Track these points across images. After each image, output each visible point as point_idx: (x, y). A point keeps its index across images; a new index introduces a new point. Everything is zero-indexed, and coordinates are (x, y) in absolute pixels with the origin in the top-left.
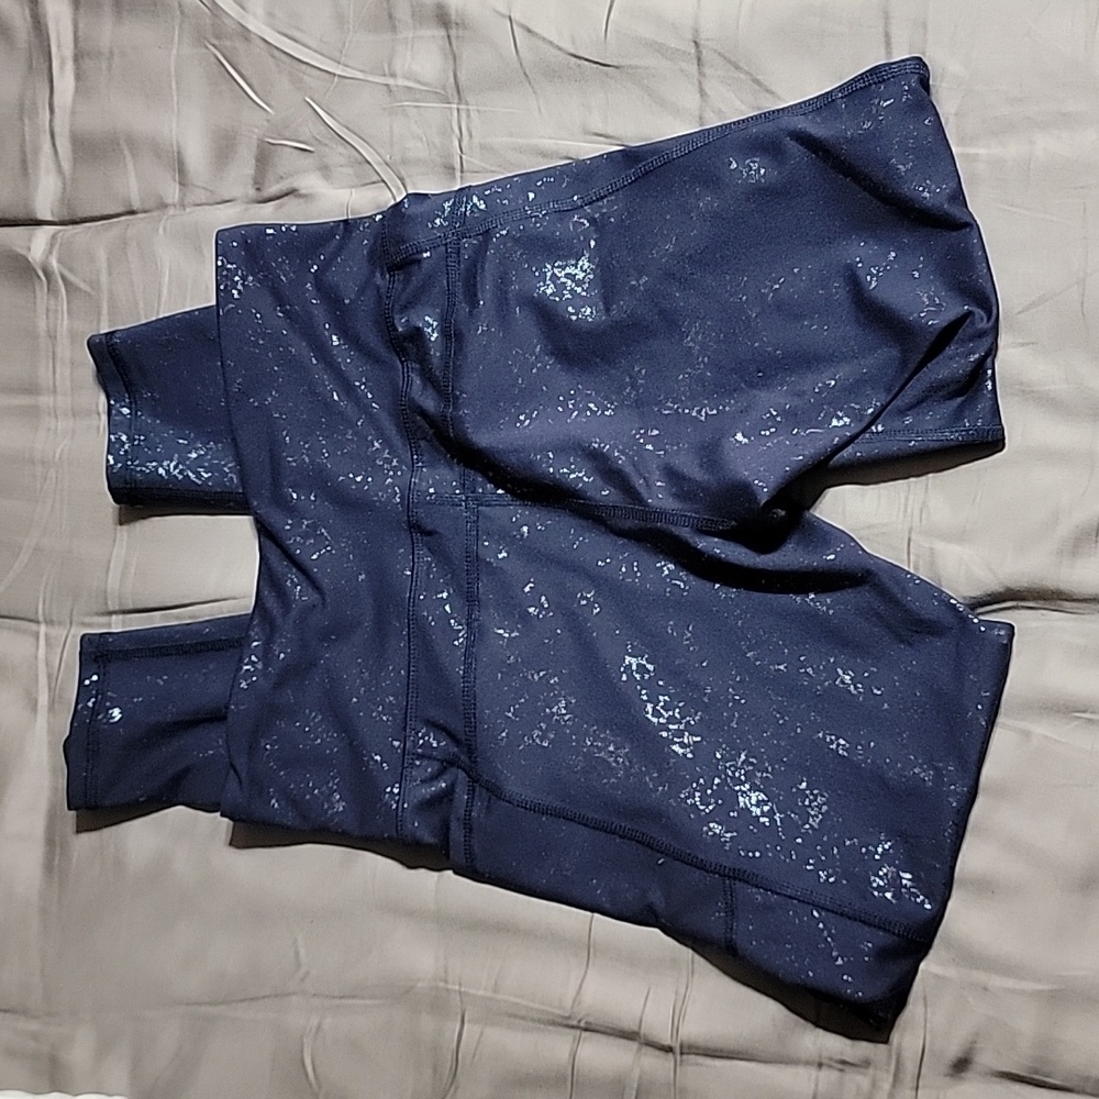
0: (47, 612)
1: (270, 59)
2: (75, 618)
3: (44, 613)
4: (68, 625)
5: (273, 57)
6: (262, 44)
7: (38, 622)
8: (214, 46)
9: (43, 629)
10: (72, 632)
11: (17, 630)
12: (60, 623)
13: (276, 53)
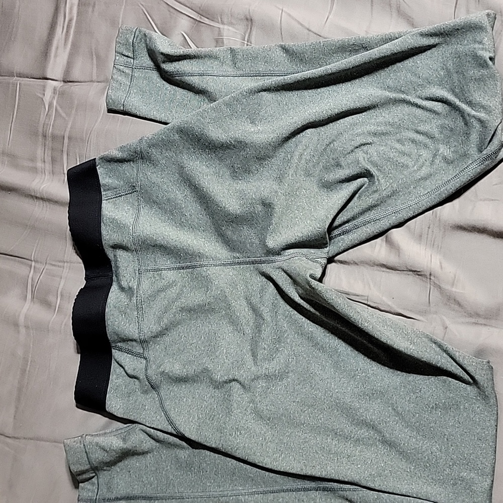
0: (35, 257)
1: (168, 12)
2: (48, 262)
3: (34, 257)
4: (45, 264)
5: (169, 11)
6: (165, 5)
7: (32, 261)
8: (142, 5)
9: (33, 264)
10: (46, 267)
11: (22, 263)
12: (41, 263)
13: (172, 10)
